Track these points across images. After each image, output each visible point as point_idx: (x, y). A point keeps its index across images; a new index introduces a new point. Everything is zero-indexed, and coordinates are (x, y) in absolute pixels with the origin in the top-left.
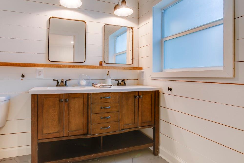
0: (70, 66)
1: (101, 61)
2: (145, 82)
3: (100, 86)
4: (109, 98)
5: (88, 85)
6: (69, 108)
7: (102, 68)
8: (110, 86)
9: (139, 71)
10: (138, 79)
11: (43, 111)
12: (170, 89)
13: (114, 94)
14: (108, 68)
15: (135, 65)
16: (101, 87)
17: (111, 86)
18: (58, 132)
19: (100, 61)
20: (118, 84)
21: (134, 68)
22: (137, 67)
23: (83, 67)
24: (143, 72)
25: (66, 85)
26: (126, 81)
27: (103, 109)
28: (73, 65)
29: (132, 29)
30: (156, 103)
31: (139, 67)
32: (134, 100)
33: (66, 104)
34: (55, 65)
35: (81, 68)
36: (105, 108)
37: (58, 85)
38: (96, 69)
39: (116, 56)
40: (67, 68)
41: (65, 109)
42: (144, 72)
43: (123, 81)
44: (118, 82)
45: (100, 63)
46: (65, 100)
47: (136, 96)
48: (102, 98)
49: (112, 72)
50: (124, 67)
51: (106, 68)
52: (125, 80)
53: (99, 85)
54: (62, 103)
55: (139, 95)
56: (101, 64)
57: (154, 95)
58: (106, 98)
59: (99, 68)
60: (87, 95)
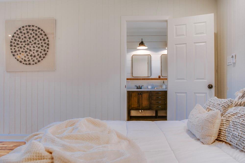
7: (160, 79)
11: (131, 98)
14: (163, 79)
18: (137, 107)
19: (159, 76)
23: (150, 79)
25: (141, 88)
27: (157, 98)
33: (141, 95)
37: (137, 88)
38: (157, 80)
48: (156, 93)
60: (149, 92)
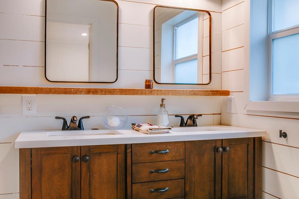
0: (89, 92)
1: (148, 79)
2: (234, 119)
3: (149, 130)
4: (166, 153)
5: (123, 126)
6: (91, 174)
7: (151, 93)
8: (167, 130)
9: (222, 98)
10: (221, 114)
12: (283, 135)
13: (176, 145)
14: (162, 94)
15: (215, 86)
16: (151, 131)
17: (170, 129)
19: (146, 80)
20: (183, 124)
21: (213, 93)
22: (219, 91)
23: (114, 92)
24: (230, 100)
25: (80, 127)
26: (197, 118)
27: (154, 173)
28: (95, 89)
29: (210, 14)
30: (256, 160)
31: (223, 90)
32: (213, 155)
34: (60, 89)
35: (111, 94)
36: (159, 173)
37: (65, 127)
38: (139, 95)
39: (175, 64)
40: (84, 94)
41: (83, 175)
42: (233, 100)
43: (192, 117)
44: (182, 119)
45: (147, 84)
46: (83, 159)
47: (218, 149)
48: (152, 153)
49: (169, 100)
50: (193, 91)
51: (159, 92)
52: (195, 117)
53: (145, 127)
54: (77, 163)
55: (223, 146)
56: (148, 86)
57: (252, 146)
58: (159, 152)
59: (145, 94)
